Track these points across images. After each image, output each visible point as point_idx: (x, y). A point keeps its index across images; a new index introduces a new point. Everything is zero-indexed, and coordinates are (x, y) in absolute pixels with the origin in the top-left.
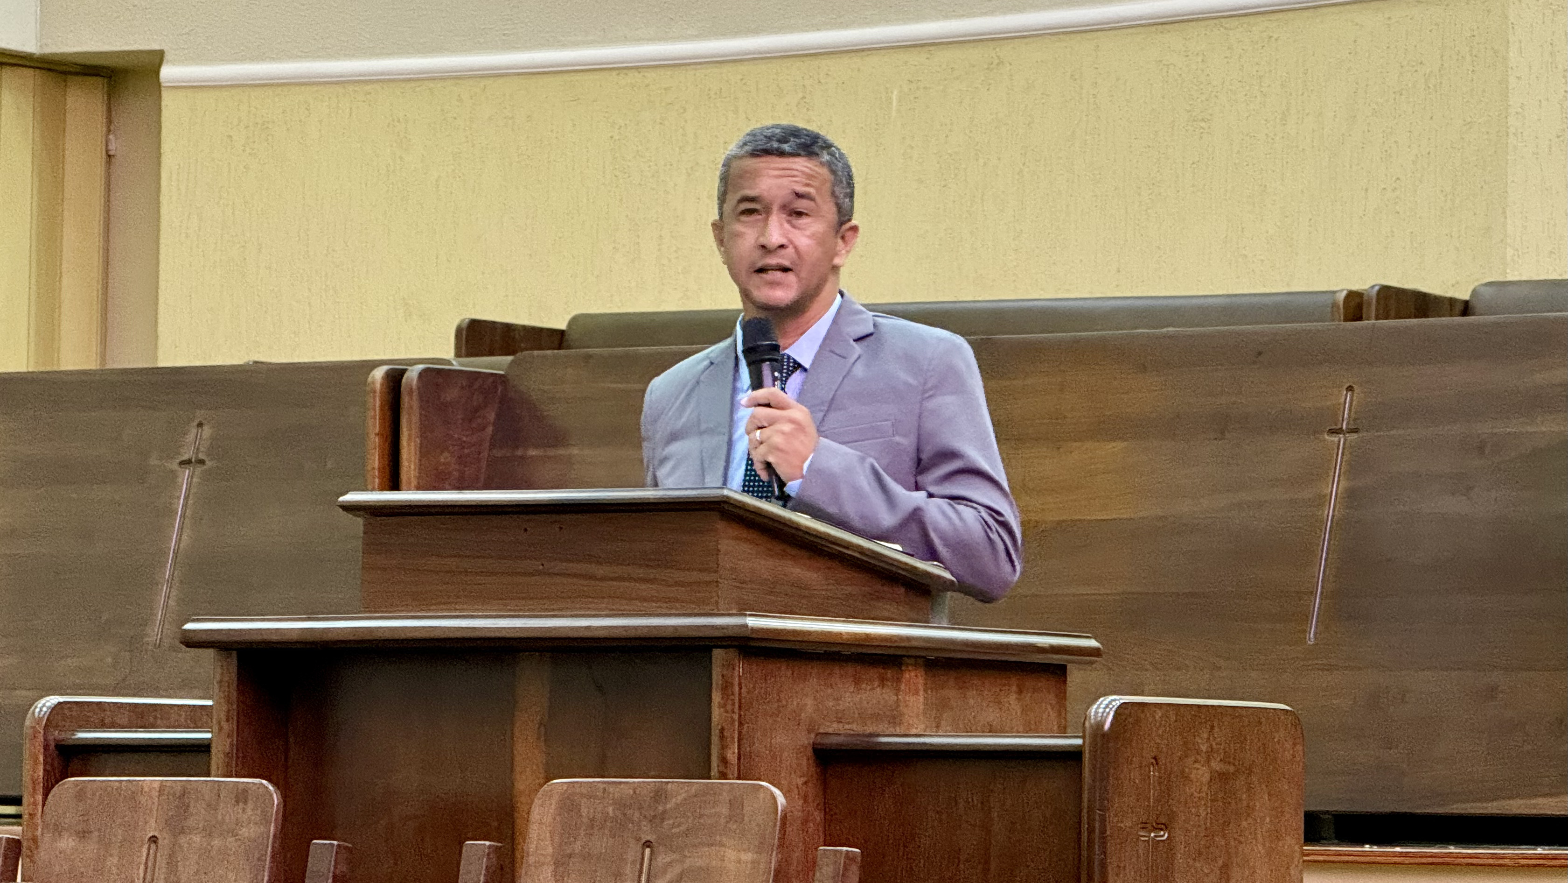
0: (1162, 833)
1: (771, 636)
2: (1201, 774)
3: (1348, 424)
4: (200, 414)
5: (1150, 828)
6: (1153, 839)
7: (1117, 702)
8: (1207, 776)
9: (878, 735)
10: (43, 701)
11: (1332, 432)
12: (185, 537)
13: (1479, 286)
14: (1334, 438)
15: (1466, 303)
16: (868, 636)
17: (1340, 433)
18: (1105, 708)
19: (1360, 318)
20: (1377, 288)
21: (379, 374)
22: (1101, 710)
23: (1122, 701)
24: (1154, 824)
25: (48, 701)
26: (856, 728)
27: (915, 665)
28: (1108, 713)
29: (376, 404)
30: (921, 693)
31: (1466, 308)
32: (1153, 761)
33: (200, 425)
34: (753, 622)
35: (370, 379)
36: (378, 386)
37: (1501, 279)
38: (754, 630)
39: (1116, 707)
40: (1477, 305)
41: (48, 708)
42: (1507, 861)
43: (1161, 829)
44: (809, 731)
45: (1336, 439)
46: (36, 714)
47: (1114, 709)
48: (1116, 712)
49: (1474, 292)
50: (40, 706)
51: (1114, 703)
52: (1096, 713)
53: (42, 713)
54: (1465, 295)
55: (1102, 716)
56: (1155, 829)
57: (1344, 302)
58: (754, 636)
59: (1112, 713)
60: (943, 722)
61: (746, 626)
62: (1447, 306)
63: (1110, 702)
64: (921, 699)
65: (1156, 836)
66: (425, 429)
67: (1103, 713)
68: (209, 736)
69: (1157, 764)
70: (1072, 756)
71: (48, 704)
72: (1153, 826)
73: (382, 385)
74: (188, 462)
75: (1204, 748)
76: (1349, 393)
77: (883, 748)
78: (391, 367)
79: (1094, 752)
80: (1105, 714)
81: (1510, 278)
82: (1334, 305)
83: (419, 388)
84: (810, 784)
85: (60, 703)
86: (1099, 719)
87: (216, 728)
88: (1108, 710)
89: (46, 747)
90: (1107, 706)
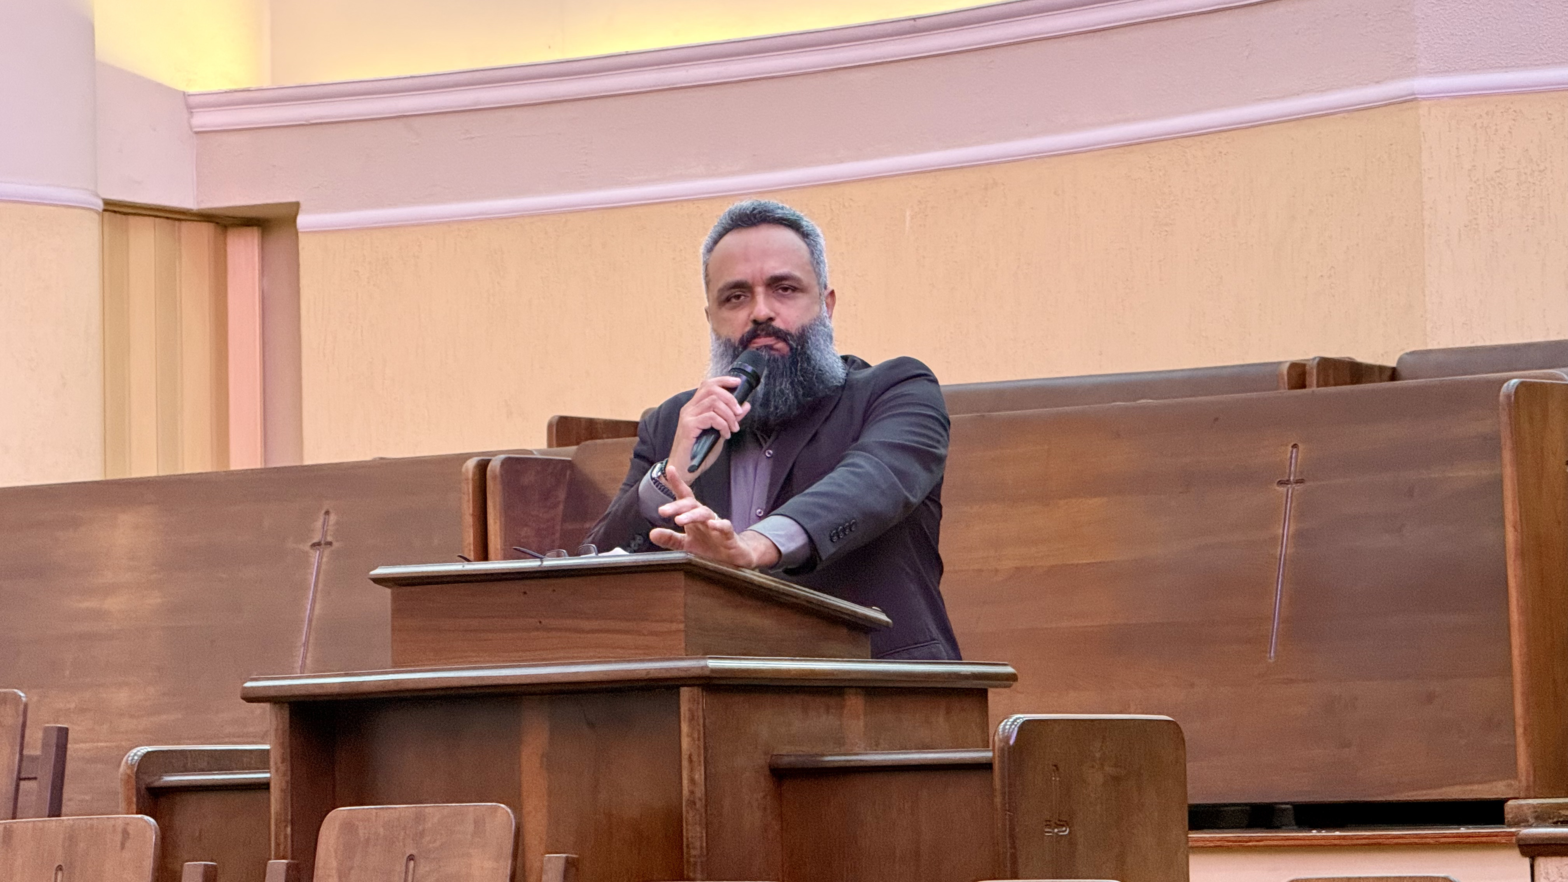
0: (1064, 829)
1: (728, 675)
2: (1096, 778)
3: (1295, 477)
4: (327, 505)
5: (1054, 825)
6: (1056, 833)
7: (1021, 719)
8: (1101, 780)
9: (823, 755)
10: (135, 751)
11: (1281, 483)
12: (318, 606)
13: (1404, 354)
14: (1282, 489)
15: (1394, 370)
16: (813, 672)
17: (1288, 484)
18: (1011, 725)
19: (1303, 386)
20: (1317, 360)
21: (471, 464)
22: (1007, 727)
23: (1025, 719)
24: (1057, 821)
25: (138, 751)
26: (806, 749)
27: (856, 694)
28: (1014, 728)
29: (468, 489)
30: (862, 717)
31: (1393, 374)
32: (1054, 768)
33: (327, 513)
34: (713, 664)
35: (463, 470)
36: (470, 475)
37: (1424, 348)
38: (713, 671)
39: (1020, 724)
40: (1403, 372)
41: (139, 756)
42: (1428, 840)
43: (1063, 826)
44: (766, 754)
45: (1285, 489)
46: (129, 762)
47: (1018, 725)
48: (1019, 728)
49: (1400, 361)
50: (132, 754)
51: (1018, 721)
52: (1004, 729)
53: (134, 761)
54: (1392, 363)
55: (1008, 732)
56: (1058, 826)
57: (1288, 373)
58: (714, 675)
59: (1016, 729)
60: (881, 741)
61: (707, 667)
62: (1377, 373)
63: (1015, 721)
64: (862, 723)
65: (1059, 832)
66: (507, 508)
67: (1010, 729)
68: (268, 775)
69: (1057, 769)
70: (985, 767)
71: (139, 753)
72: (1055, 823)
73: (474, 474)
74: (318, 544)
75: (1098, 755)
76: (1295, 450)
77: (828, 765)
78: (482, 458)
79: (1002, 762)
80: (1011, 730)
81: (1430, 347)
82: (1279, 376)
83: (502, 475)
84: (768, 797)
85: (148, 753)
86: (1006, 734)
87: (273, 770)
88: (1013, 726)
89: (138, 791)
90: (1013, 722)
